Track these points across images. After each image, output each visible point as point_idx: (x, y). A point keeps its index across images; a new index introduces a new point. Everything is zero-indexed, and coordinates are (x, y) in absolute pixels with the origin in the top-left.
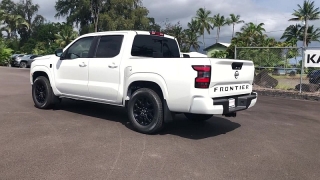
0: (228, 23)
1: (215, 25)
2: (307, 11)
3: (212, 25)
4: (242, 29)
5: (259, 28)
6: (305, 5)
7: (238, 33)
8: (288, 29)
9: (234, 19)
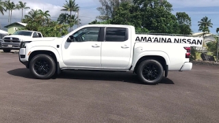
0: (18, 8)
1: (7, 8)
2: (71, 6)
3: (5, 8)
4: (29, 13)
5: (46, 14)
6: (70, 2)
7: (26, 16)
8: (61, 15)
9: (22, 6)
